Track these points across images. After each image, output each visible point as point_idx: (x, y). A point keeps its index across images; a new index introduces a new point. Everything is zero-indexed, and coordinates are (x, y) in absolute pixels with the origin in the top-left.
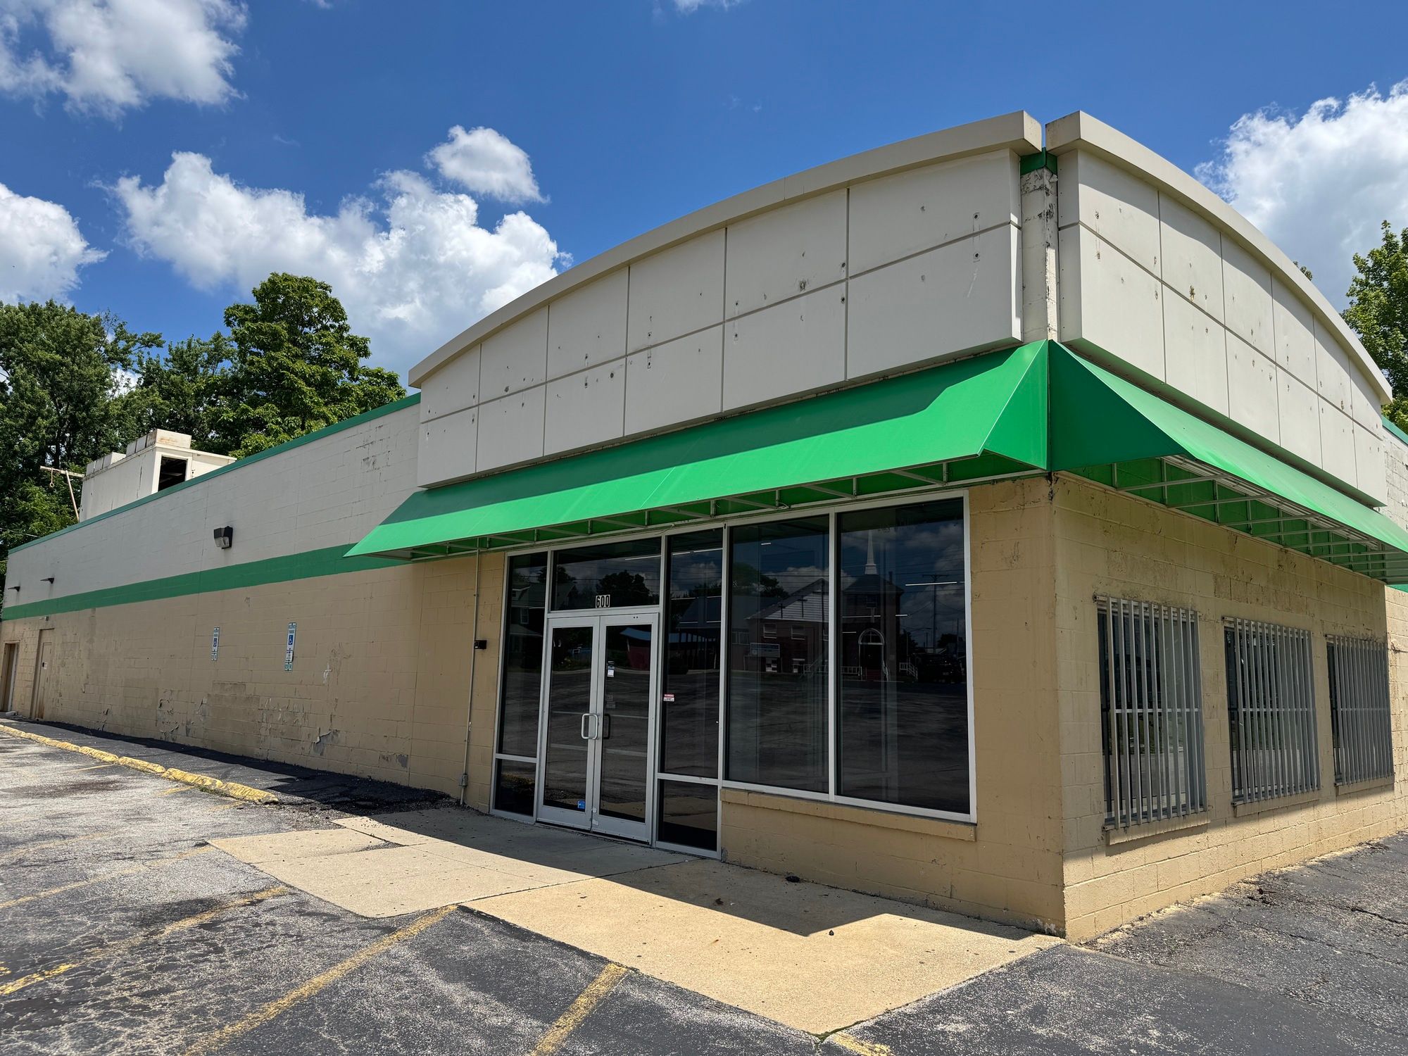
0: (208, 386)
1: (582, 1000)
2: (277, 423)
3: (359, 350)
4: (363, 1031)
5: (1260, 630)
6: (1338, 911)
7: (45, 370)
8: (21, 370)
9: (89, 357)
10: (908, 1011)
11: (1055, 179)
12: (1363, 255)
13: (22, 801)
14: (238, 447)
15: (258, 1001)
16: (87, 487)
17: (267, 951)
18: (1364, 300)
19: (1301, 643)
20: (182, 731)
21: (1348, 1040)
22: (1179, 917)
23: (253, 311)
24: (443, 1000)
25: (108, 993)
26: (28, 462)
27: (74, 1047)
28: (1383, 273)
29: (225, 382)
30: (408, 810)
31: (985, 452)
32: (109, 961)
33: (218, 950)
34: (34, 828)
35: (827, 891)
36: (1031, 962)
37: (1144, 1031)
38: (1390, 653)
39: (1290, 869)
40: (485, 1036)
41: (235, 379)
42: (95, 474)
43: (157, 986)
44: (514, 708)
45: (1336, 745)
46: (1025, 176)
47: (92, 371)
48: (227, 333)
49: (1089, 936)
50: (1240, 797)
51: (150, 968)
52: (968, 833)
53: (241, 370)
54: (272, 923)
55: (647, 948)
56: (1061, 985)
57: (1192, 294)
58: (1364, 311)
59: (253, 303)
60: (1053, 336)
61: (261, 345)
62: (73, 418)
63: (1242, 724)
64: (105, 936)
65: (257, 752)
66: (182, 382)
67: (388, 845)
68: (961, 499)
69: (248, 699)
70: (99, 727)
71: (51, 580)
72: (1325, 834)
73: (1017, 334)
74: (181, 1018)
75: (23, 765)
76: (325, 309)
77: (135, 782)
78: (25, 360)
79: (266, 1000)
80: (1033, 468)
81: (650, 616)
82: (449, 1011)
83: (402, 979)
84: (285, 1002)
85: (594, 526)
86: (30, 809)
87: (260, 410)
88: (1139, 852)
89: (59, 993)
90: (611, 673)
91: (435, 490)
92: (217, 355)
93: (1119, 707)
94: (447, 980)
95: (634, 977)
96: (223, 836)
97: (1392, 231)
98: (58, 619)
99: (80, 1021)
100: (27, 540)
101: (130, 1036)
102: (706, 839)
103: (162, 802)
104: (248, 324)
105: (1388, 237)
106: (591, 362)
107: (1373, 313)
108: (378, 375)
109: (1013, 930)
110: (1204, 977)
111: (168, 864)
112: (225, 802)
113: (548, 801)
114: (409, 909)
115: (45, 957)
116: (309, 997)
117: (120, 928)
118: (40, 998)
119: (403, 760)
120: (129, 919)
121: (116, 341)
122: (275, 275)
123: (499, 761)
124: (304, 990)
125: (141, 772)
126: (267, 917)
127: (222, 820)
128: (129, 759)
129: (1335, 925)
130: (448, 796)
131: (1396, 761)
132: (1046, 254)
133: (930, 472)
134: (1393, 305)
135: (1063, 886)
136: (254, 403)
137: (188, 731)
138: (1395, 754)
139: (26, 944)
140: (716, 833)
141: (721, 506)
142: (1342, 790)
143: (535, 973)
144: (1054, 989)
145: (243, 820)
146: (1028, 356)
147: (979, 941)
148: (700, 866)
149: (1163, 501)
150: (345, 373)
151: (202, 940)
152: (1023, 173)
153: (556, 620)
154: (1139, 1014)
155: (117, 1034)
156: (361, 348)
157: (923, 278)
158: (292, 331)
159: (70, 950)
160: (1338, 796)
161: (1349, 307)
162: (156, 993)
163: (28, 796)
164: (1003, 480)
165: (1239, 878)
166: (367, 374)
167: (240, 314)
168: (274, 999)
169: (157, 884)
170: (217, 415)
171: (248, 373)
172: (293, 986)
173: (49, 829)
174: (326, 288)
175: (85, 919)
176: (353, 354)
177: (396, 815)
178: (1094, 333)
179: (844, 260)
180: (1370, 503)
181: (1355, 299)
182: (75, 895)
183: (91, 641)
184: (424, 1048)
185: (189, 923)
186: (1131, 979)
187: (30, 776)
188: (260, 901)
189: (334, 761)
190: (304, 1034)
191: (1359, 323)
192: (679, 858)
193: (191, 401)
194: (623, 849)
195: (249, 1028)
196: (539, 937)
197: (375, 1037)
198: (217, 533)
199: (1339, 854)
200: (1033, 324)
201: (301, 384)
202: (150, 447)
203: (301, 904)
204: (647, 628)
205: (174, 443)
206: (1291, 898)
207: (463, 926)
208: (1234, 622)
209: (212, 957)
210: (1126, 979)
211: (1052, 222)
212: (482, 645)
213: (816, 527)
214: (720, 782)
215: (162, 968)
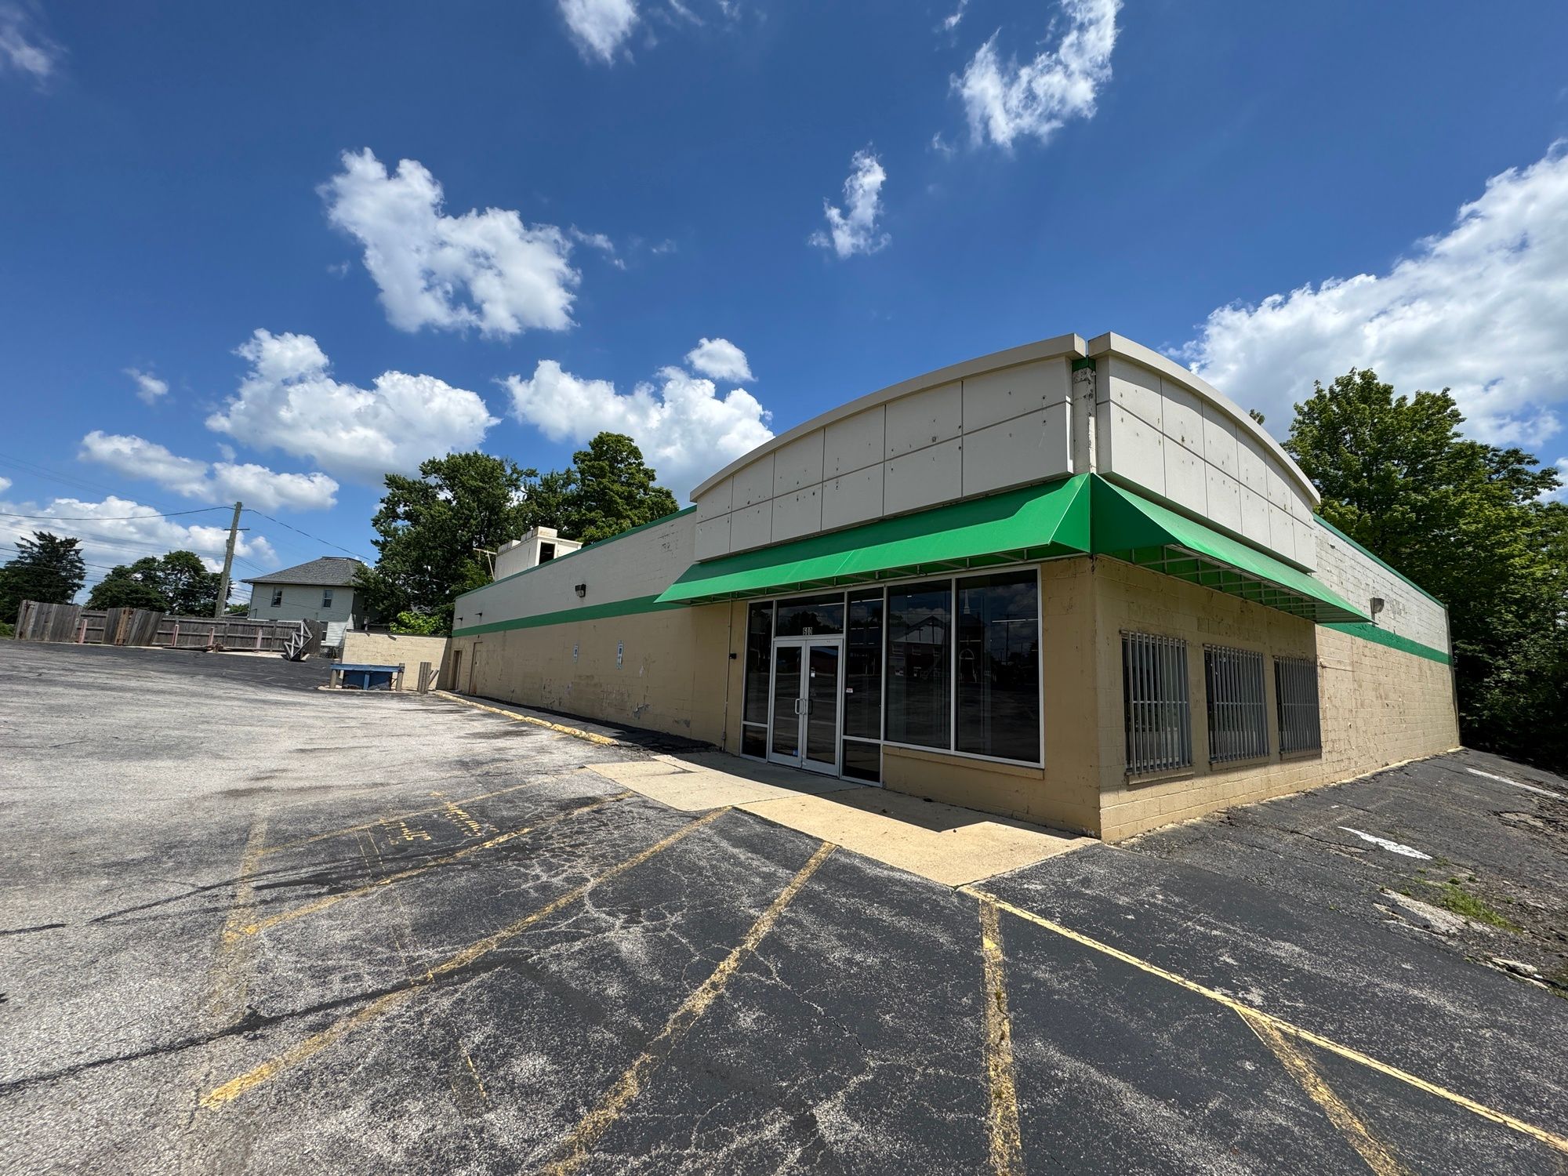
0: (564, 500)
1: (812, 861)
2: (603, 522)
3: (649, 477)
4: (693, 871)
5: (1228, 653)
6: (1281, 832)
7: (475, 492)
8: (461, 492)
9: (498, 484)
10: (1006, 876)
11: (1094, 374)
12: (1301, 404)
13: (479, 740)
14: (580, 536)
15: (633, 852)
16: (498, 561)
17: (632, 826)
18: (1301, 433)
19: (1257, 661)
20: (557, 703)
21: (1287, 908)
22: (1174, 830)
23: (589, 454)
24: (733, 856)
25: (553, 844)
26: (464, 545)
27: (542, 871)
28: (1315, 415)
29: (573, 496)
30: (693, 752)
31: (1053, 543)
32: (549, 828)
33: (605, 825)
34: (490, 755)
35: (950, 807)
36: (1080, 852)
37: (1153, 896)
38: (1319, 669)
39: (1249, 805)
40: (760, 877)
41: (579, 495)
42: (503, 552)
43: (577, 842)
44: (753, 695)
45: (1281, 729)
46: (1075, 373)
47: (500, 492)
48: (574, 468)
49: (1117, 839)
50: (1215, 758)
51: (571, 832)
52: (1039, 775)
53: (581, 490)
54: (631, 812)
55: (846, 835)
56: (1100, 867)
57: (1183, 440)
58: (1302, 441)
59: (589, 450)
60: (1094, 471)
61: (593, 475)
62: (489, 520)
63: (1216, 712)
64: (543, 814)
65: (601, 716)
66: (549, 497)
67: (685, 771)
68: (1035, 571)
69: (595, 685)
70: (509, 700)
71: (481, 614)
72: (1273, 784)
73: (1070, 469)
74: (594, 859)
75: (473, 720)
76: (630, 453)
77: (536, 731)
78: (463, 486)
79: (637, 852)
80: (1082, 552)
81: (838, 641)
82: (738, 863)
83: (709, 844)
84: (647, 853)
85: (803, 586)
86: (485, 745)
87: (593, 514)
88: (1148, 790)
89: (527, 843)
90: (813, 675)
91: (704, 563)
92: (568, 481)
93: (1135, 699)
94: (734, 846)
95: (839, 850)
96: (593, 763)
97: (1321, 387)
98: (485, 636)
99: (542, 858)
100: (465, 591)
101: (570, 867)
102: (875, 776)
103: (554, 743)
104: (587, 462)
105: (1319, 391)
106: (801, 486)
107: (1309, 441)
108: (660, 491)
109: (1068, 834)
110: (1191, 867)
111: (567, 777)
112: (588, 744)
113: (774, 751)
114: (705, 808)
115: (516, 824)
116: (660, 852)
117: (550, 811)
118: (518, 845)
119: (688, 723)
120: (554, 806)
121: (511, 474)
122: (602, 433)
123: (745, 726)
124: (656, 847)
125: (539, 726)
126: (627, 808)
127: (590, 754)
128: (531, 719)
129: (1279, 841)
130: (715, 745)
131: (1323, 739)
132: (1089, 421)
133: (1017, 554)
134: (1323, 436)
135: (1100, 808)
136: (590, 509)
137: (560, 703)
138: (1322, 735)
139: (503, 817)
140: (879, 772)
141: (883, 574)
142: (1285, 756)
143: (783, 845)
144: (1096, 869)
145: (601, 755)
146: (1079, 483)
147: (1047, 840)
148: (870, 791)
149: (1164, 572)
150: (642, 490)
151: (595, 819)
152: (1074, 370)
153: (779, 642)
154: (1150, 885)
155: (563, 866)
156: (650, 475)
157: (1010, 435)
158: (611, 466)
159: (527, 821)
160: (1282, 760)
161: (1291, 438)
162: (578, 846)
163: (481, 737)
164: (1062, 559)
165: (1214, 809)
166: (654, 491)
167: (582, 457)
168: (642, 851)
169: (563, 788)
170: (569, 517)
171: (586, 492)
172: (651, 846)
173: (497, 756)
174: (631, 440)
175: (530, 805)
176: (646, 479)
177: (686, 755)
178: (1119, 468)
179: (960, 424)
180: (1305, 571)
181: (1296, 433)
182: (521, 792)
183: (504, 650)
184: (728, 881)
185: (586, 810)
186: (1143, 866)
187: (479, 726)
188: (622, 799)
189: (646, 723)
190: (659, 871)
191: (1299, 449)
192: (858, 786)
193: (553, 509)
194: (822, 780)
195: (631, 866)
196: (781, 826)
197: (700, 874)
198: (577, 588)
199: (1282, 797)
200: (1080, 463)
201: (617, 498)
202: (535, 536)
203: (644, 802)
204: (836, 648)
205: (547, 534)
206: (1249, 823)
207: (737, 818)
208: (1211, 647)
209: (603, 828)
210: (1140, 865)
211: (1092, 400)
212: (733, 656)
213: (945, 586)
214: (882, 742)
215: (577, 832)
